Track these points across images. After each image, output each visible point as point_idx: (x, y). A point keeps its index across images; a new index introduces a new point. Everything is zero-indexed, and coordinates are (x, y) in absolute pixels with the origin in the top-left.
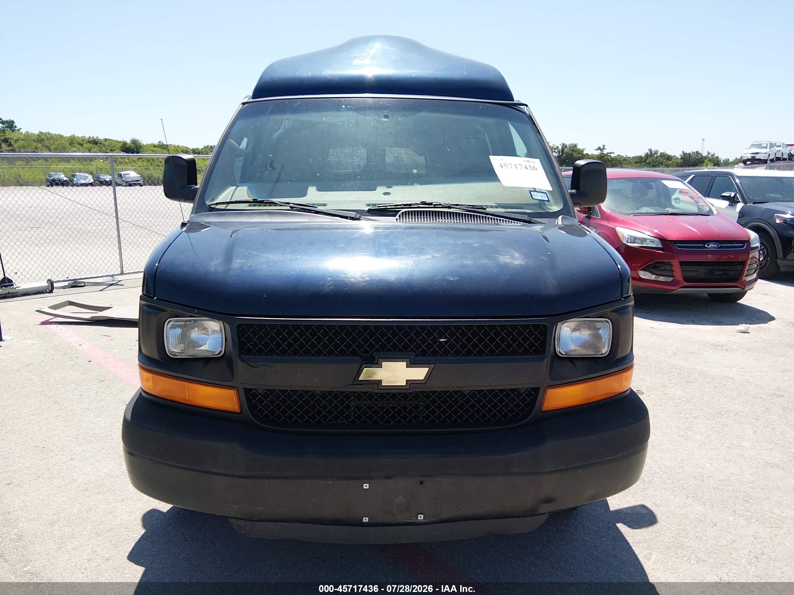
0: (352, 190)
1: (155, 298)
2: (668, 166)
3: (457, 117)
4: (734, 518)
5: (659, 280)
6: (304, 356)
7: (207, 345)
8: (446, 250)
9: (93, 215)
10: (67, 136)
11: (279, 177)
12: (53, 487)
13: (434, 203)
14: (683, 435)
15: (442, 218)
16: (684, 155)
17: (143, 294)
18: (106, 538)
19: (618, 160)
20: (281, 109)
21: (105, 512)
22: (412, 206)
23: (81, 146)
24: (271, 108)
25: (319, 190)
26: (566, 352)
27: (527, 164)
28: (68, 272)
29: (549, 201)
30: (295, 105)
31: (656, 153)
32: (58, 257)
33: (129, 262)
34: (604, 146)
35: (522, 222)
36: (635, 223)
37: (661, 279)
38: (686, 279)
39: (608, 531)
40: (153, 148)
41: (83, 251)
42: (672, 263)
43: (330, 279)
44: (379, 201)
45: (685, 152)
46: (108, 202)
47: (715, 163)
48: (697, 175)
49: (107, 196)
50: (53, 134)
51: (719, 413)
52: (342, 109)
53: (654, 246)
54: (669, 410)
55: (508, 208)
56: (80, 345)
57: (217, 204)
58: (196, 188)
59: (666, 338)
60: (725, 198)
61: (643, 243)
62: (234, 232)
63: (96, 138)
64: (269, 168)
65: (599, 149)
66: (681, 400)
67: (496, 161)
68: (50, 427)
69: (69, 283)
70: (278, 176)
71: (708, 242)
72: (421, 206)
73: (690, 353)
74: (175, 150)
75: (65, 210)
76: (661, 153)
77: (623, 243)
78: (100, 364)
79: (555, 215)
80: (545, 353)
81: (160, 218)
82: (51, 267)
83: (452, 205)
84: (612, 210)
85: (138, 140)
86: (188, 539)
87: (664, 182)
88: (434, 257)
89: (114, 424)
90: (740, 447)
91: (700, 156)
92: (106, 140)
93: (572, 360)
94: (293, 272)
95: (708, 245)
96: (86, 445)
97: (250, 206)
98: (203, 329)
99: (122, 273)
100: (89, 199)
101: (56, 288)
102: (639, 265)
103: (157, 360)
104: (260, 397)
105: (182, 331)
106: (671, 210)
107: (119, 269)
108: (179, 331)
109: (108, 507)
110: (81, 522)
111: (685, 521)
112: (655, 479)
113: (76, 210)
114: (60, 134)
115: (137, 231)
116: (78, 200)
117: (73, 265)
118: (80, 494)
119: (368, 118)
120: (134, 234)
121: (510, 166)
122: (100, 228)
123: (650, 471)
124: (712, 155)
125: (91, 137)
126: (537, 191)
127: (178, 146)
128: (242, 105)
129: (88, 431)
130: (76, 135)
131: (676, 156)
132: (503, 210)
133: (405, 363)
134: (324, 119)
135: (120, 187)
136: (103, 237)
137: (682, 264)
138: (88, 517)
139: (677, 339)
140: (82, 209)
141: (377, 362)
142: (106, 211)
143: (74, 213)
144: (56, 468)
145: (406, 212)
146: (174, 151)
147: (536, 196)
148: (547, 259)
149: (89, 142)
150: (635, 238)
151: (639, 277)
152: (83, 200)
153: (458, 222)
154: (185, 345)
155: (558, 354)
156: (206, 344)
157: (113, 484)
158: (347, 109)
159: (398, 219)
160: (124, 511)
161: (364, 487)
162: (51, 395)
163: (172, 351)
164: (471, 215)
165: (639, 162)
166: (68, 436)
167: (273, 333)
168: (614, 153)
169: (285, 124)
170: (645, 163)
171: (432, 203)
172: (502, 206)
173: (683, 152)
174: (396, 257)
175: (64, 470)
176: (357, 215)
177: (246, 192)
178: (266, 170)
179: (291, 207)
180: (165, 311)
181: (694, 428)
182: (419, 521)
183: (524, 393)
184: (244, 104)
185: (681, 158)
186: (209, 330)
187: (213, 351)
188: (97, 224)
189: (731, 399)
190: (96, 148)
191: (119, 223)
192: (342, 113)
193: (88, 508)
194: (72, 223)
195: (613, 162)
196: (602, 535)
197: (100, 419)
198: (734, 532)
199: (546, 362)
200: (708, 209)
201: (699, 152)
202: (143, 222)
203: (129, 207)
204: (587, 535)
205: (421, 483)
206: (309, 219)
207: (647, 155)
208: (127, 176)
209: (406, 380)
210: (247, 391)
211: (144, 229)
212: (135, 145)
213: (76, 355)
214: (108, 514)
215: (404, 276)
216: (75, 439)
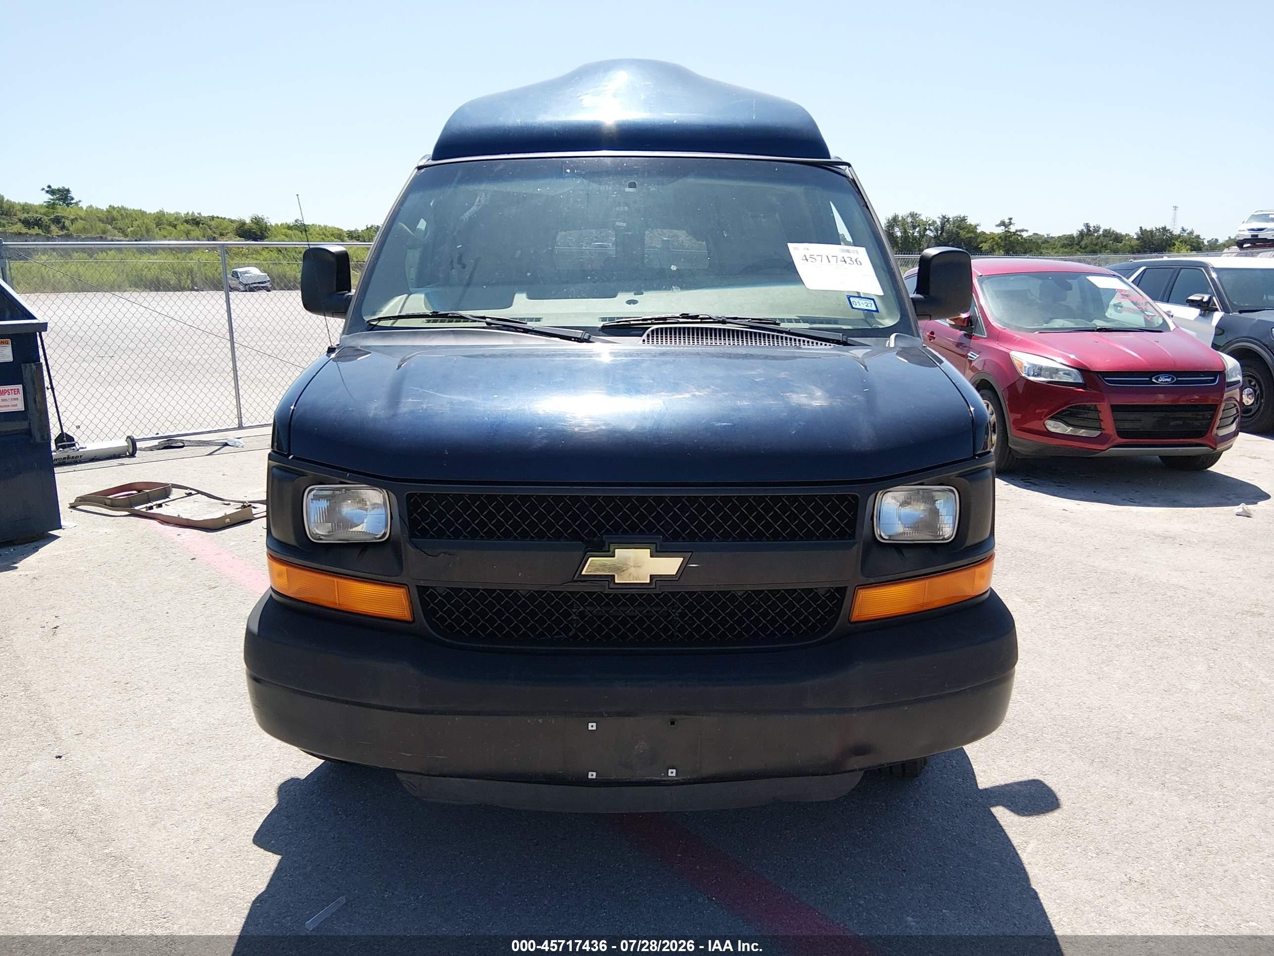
0: (579, 297)
1: (291, 457)
2: (1116, 252)
3: (742, 183)
4: (1161, 793)
5: (1078, 434)
6: (503, 540)
7: (365, 524)
8: (713, 387)
9: (195, 337)
10: (153, 212)
11: (471, 278)
12: (142, 739)
13: (701, 316)
14: (1095, 671)
15: (711, 339)
16: (1142, 234)
17: (273, 451)
18: (220, 811)
19: (1034, 242)
20: (474, 175)
21: (219, 775)
22: (668, 321)
23: (173, 229)
24: (460, 174)
25: (530, 297)
26: (890, 536)
27: (846, 255)
28: (158, 424)
29: (877, 311)
30: (496, 170)
31: (1097, 229)
32: (143, 401)
33: (251, 410)
34: (1010, 219)
35: (833, 343)
36: (1040, 344)
37: (1082, 432)
38: (1121, 434)
39: (964, 808)
40: (286, 230)
41: (181, 393)
42: (1099, 408)
43: (540, 428)
44: (620, 313)
45: (1143, 229)
46: (218, 317)
47: (1194, 247)
48: (1151, 267)
49: (217, 307)
50: (131, 209)
51: (1157, 639)
52: (566, 175)
53: (1071, 380)
54: (1079, 634)
55: (815, 323)
56: (178, 535)
57: (380, 319)
58: (349, 296)
59: (1086, 525)
60: (1193, 304)
61: (1054, 375)
62: (403, 361)
63: (198, 215)
64: (456, 265)
65: (1003, 223)
66: (1097, 620)
67: (798, 251)
68: (137, 655)
69: (159, 443)
70: (469, 277)
71: (1157, 373)
72: (681, 320)
73: (1122, 548)
74: (321, 233)
75: (152, 330)
76: (1105, 231)
77: (1022, 377)
78: (209, 564)
79: (885, 333)
80: (854, 538)
81: (298, 341)
82: (132, 417)
83: (728, 318)
84: (1005, 324)
85: (262, 217)
86: (340, 813)
87: (1092, 279)
88: (694, 396)
89: (231, 651)
90: (1184, 690)
91: (1168, 235)
92: (213, 218)
93: (898, 548)
94: (487, 419)
95: (1157, 379)
96: (190, 680)
97: (429, 321)
98: (359, 502)
99: (240, 427)
100: (188, 313)
101: (141, 449)
102: (1046, 410)
103: (293, 546)
104: (440, 599)
105: (328, 504)
106: (1100, 324)
107: (236, 421)
108: (324, 504)
109: (223, 767)
110: (183, 788)
111: (1084, 796)
112: (1044, 735)
113: (169, 329)
114: (141, 210)
115: (262, 362)
116: (172, 314)
117: (166, 414)
118: (183, 749)
119: (605, 188)
120: (259, 367)
121: (819, 258)
122: (206, 356)
123: (1038, 724)
124: (1188, 234)
125: (190, 213)
126: (862, 296)
127: (325, 227)
128: (416, 170)
129: (193, 660)
130: (165, 211)
131: (1130, 234)
132: (807, 326)
133: (649, 550)
134: (539, 190)
135: (236, 293)
136: (211, 370)
137: (1115, 408)
138: (195, 781)
139: (1103, 526)
140: (178, 328)
141: (607, 549)
142: (215, 331)
143: (166, 334)
144: (146, 712)
145: (657, 329)
146: (320, 235)
147: (858, 304)
148: (862, 398)
149: (187, 222)
150: (1041, 368)
151: (1046, 430)
152: (180, 313)
153: (736, 344)
154: (333, 524)
155: (879, 539)
156: (363, 522)
157: (230, 735)
158: (573, 175)
159: (646, 340)
160: (247, 772)
161: (590, 728)
162: (137, 609)
163: (315, 533)
164: (755, 333)
165: (1069, 245)
166: (164, 667)
167: (459, 507)
168: (1027, 231)
169: (481, 199)
170: (1078, 247)
171: (698, 316)
172: (805, 320)
173: (1141, 228)
174: (638, 396)
175: (158, 716)
176: (586, 335)
177: (423, 301)
178: (452, 268)
179: (488, 323)
180: (303, 474)
181: (1114, 662)
182: (669, 778)
183: (823, 596)
184: (419, 168)
185: (1138, 239)
186: (368, 503)
187: (374, 533)
188: (201, 351)
189: (1178, 619)
190: (197, 232)
191: (236, 350)
192: (566, 180)
193: (193, 768)
194: (163, 349)
195: (1026, 246)
196: (954, 814)
197: (210, 643)
198: (1158, 813)
199: (856, 550)
200: (1161, 322)
201: (1167, 228)
202: (272, 347)
203: (251, 325)
204: (932, 814)
205: (673, 723)
206: (514, 341)
207: (1081, 234)
208: (246, 275)
209: (651, 576)
210: (422, 590)
211: (273, 358)
212: (258, 226)
213: (173, 550)
214: (224, 777)
215: (648, 424)
216: (173, 671)
